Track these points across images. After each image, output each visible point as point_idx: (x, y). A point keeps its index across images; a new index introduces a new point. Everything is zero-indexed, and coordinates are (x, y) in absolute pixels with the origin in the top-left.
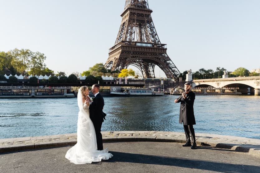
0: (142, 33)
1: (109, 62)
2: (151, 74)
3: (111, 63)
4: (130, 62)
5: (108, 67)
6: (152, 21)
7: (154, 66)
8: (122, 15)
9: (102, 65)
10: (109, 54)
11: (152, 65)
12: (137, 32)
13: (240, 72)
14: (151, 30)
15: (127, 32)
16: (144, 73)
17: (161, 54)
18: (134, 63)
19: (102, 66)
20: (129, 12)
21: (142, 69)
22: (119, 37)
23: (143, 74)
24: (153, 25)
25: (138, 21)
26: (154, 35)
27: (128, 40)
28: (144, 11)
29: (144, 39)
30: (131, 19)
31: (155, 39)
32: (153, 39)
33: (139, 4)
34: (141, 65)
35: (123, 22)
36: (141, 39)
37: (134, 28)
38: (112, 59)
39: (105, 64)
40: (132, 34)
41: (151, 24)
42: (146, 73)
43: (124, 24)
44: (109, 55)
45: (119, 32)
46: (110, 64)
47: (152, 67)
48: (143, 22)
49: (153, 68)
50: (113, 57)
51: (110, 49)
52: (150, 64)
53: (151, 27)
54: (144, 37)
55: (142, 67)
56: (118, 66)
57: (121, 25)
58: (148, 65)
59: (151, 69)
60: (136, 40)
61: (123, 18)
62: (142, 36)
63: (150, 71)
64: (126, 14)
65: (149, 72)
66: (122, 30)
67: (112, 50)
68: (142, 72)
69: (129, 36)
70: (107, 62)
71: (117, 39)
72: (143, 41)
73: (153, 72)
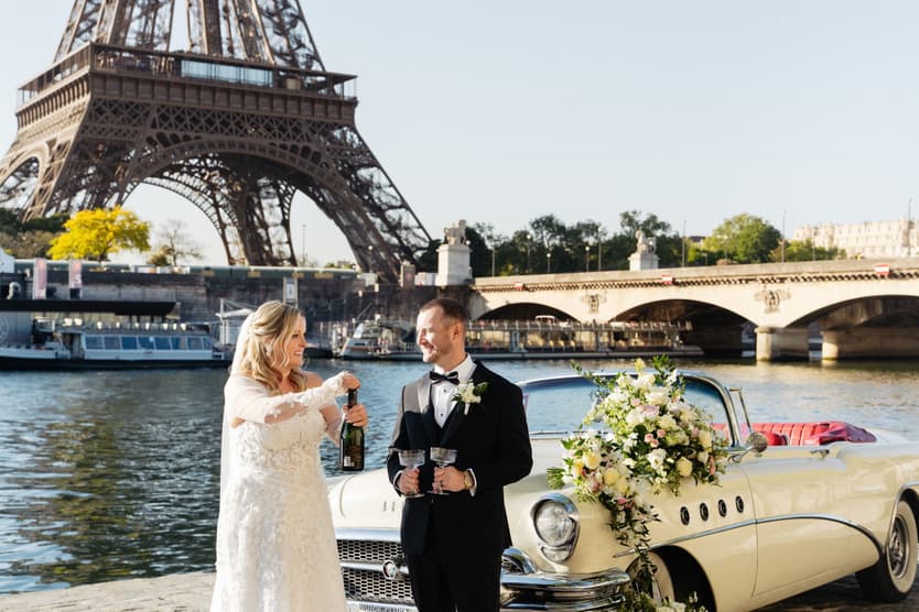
1: (17, 163)
2: (273, 241)
3: (26, 169)
5: (10, 193)
7: (286, 193)
10: (18, 115)
11: (277, 187)
13: (738, 237)
16: (232, 233)
17: (326, 129)
18: (175, 175)
21: (218, 213)
22: (84, 18)
23: (229, 239)
26: (286, 18)
27: (131, 41)
29: (230, 39)
31: (295, 46)
32: (279, 42)
34: (212, 187)
36: (214, 39)
38: (37, 150)
40: (158, 5)
42: (242, 233)
44: (21, 125)
46: (27, 174)
47: (276, 201)
49: (281, 205)
50: (39, 133)
51: (24, 88)
52: (265, 186)
54: (230, 30)
55: (218, 197)
56: (68, 188)
58: (257, 189)
59: (270, 211)
62: (218, 23)
63: (265, 226)
65: (261, 231)
67: (38, 97)
68: (223, 226)
69: (140, 17)
70: (6, 165)
71: (68, 29)
72: (226, 53)
73: (282, 229)
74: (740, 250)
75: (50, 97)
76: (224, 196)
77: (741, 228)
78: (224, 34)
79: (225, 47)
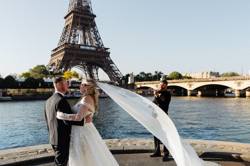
0: (86, 36)
1: (51, 64)
3: (53, 64)
4: (74, 65)
5: (50, 69)
6: (95, 25)
7: (97, 68)
8: (65, 18)
9: (43, 66)
10: (51, 55)
11: (96, 67)
12: (81, 35)
13: (174, 75)
14: (95, 34)
15: (71, 35)
16: (88, 75)
17: (104, 57)
18: (78, 65)
19: (43, 68)
20: (72, 15)
21: (85, 72)
22: (63, 39)
23: (87, 76)
24: (96, 29)
25: (81, 24)
26: (98, 39)
27: (71, 42)
28: (88, 15)
29: (87, 42)
30: (75, 22)
31: (99, 43)
32: (96, 42)
33: (83, 8)
34: (85, 68)
35: (67, 24)
36: (85, 42)
37: (78, 31)
38: (55, 61)
39: (48, 65)
40: (76, 36)
41: (95, 28)
42: (89, 75)
43: (67, 26)
44: (52, 57)
45: (62, 34)
46: (53, 65)
47: (95, 70)
48: (87, 25)
49: (96, 71)
50: (55, 58)
51: (52, 51)
52: (94, 67)
53: (95, 31)
54: (88, 41)
55: (85, 69)
56: (61, 68)
57: (64, 27)
58: (92, 68)
59: (94, 71)
60: (79, 43)
61: (66, 20)
62: (86, 40)
63: (93, 74)
64: (70, 17)
65: (93, 75)
66: (65, 33)
67: (55, 52)
68: (86, 74)
69: (73, 38)
70: (49, 64)
71: (60, 41)
72: (87, 45)
73: (96, 74)
74: (175, 77)
75: (57, 53)
76: (87, 69)
77: (175, 74)
78: (87, 41)
79: (87, 44)
